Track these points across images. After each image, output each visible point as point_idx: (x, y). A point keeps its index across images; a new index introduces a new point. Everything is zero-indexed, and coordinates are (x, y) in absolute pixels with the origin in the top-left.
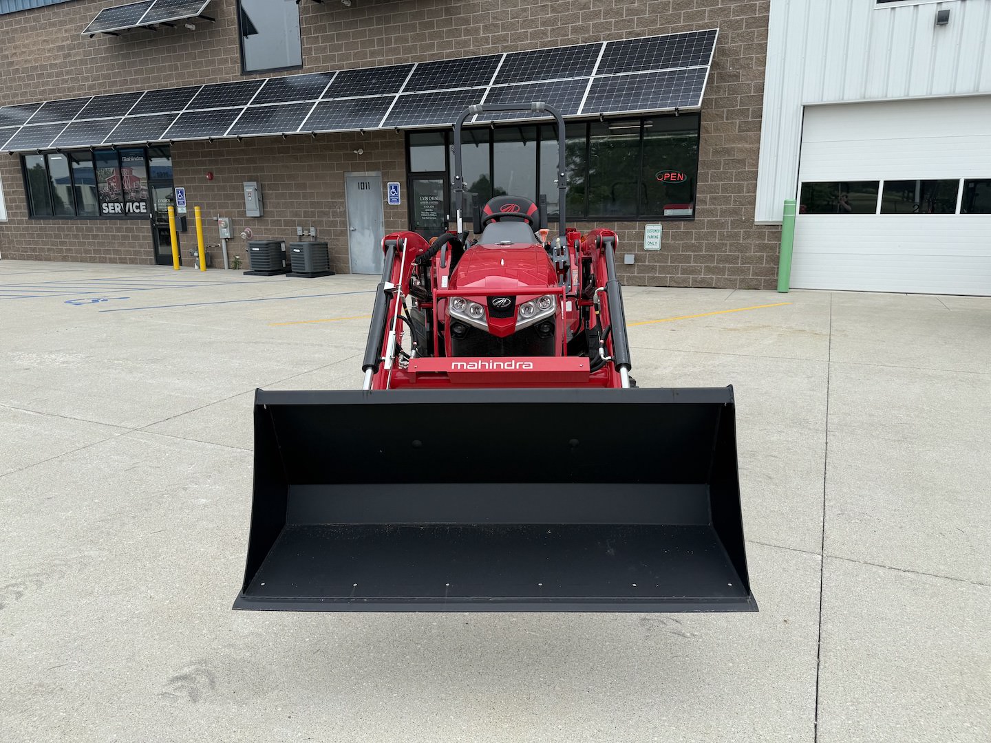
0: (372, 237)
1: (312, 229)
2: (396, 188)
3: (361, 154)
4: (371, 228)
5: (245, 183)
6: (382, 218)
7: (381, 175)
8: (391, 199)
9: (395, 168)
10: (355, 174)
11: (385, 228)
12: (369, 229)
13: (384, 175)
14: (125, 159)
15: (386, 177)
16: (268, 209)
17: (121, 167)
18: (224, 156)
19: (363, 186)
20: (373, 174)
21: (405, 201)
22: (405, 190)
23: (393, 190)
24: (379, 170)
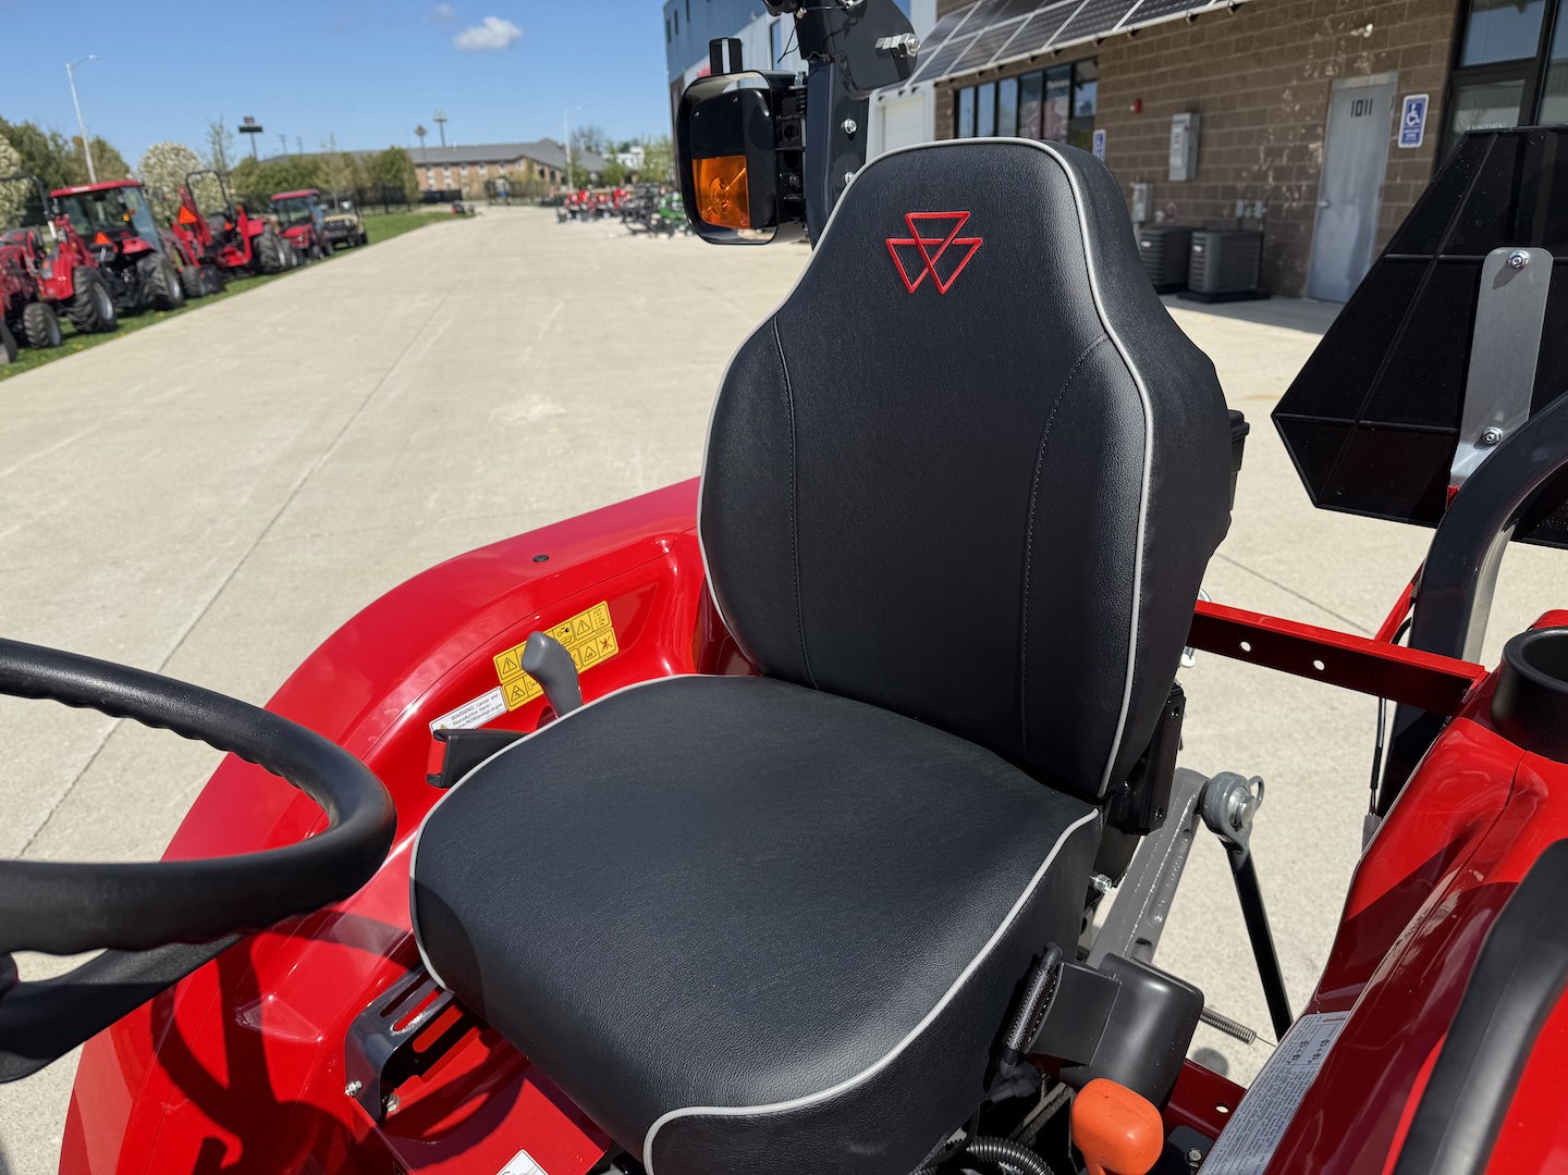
0: (1357, 219)
1: (1259, 204)
2: (1419, 108)
3: (1367, 35)
4: (1357, 201)
5: (1176, 118)
6: (1380, 180)
7: (1396, 80)
8: (1404, 136)
9: (1427, 62)
10: (1353, 82)
11: (1384, 201)
12: (1352, 203)
13: (1404, 78)
14: (1051, 85)
15: (1406, 83)
16: (1205, 166)
17: (1044, 99)
18: (1159, 66)
19: (1361, 107)
20: (1383, 78)
21: (1433, 137)
22: (1437, 112)
23: (1413, 113)
24: (1393, 67)
